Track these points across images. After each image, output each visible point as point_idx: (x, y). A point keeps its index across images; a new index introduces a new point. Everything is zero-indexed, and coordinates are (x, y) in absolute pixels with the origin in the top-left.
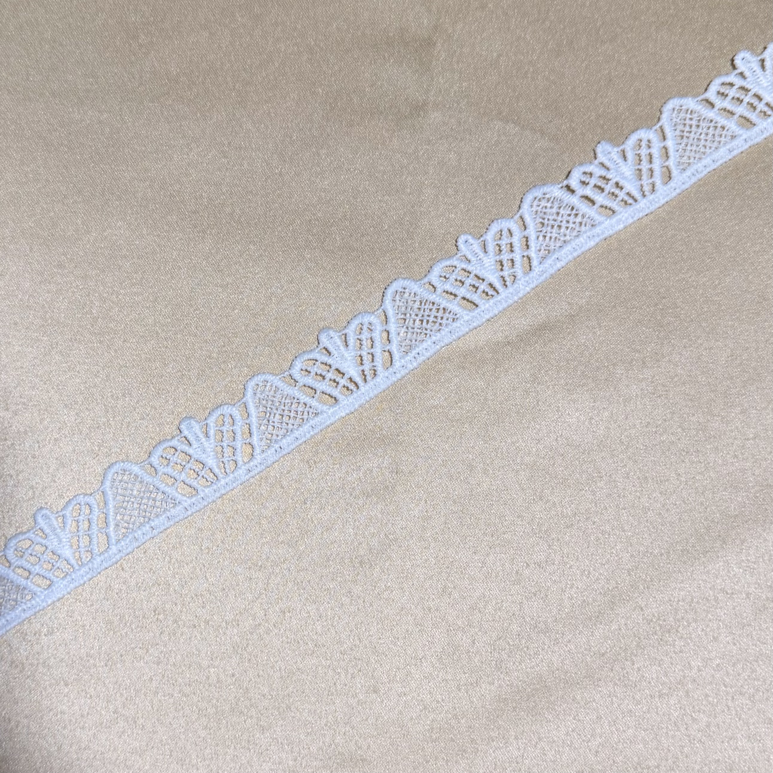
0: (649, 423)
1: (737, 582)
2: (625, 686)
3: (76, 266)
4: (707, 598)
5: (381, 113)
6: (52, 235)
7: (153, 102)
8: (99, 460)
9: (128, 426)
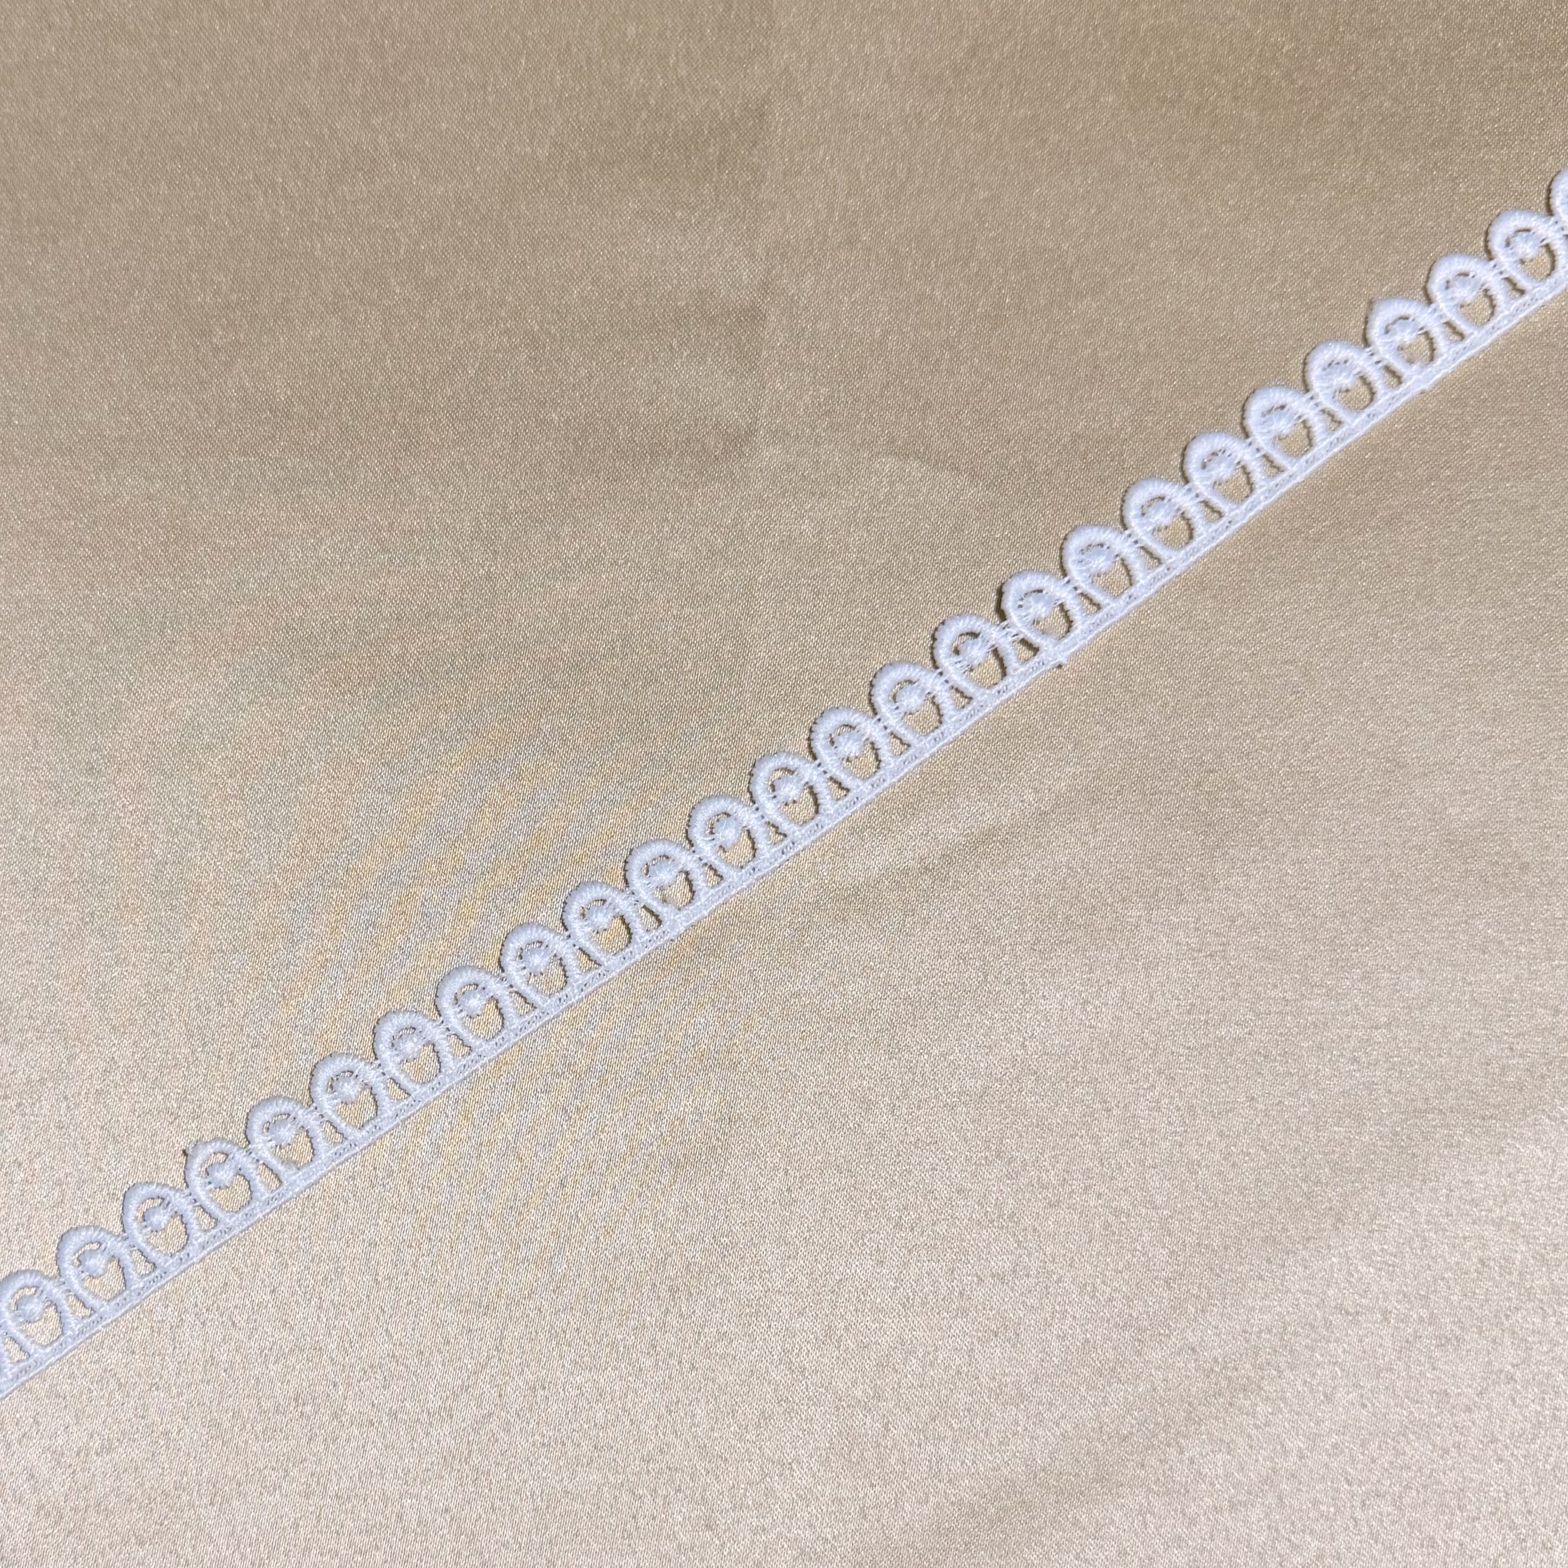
0: (1192, 1005)
1: (1365, 1292)
2: (1168, 1492)
3: (120, 769)
4: (1311, 1324)
5: (670, 453)
6: (74, 714)
7: (245, 454)
8: (179, 1125)
9: (230, 1061)
